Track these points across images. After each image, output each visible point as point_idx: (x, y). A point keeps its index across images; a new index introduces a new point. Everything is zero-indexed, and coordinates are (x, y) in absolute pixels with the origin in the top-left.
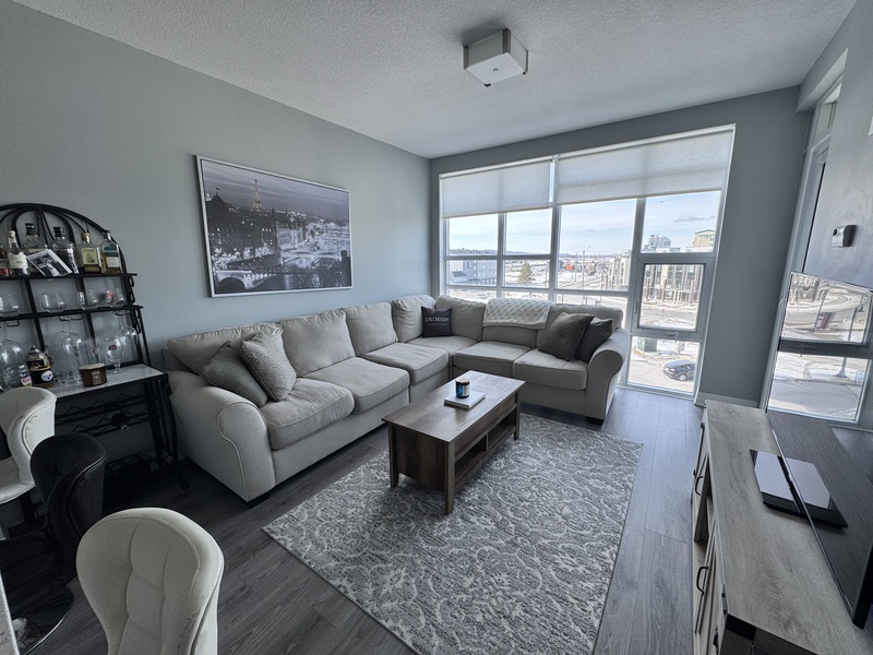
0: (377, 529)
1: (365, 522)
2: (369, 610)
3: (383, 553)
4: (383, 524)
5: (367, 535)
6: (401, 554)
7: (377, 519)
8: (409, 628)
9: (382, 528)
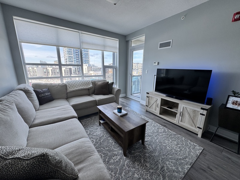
0: (148, 166)
1: (144, 170)
2: (183, 176)
3: (160, 166)
4: (146, 164)
5: (151, 171)
6: (160, 161)
7: (143, 166)
8: (186, 165)
9: (148, 165)
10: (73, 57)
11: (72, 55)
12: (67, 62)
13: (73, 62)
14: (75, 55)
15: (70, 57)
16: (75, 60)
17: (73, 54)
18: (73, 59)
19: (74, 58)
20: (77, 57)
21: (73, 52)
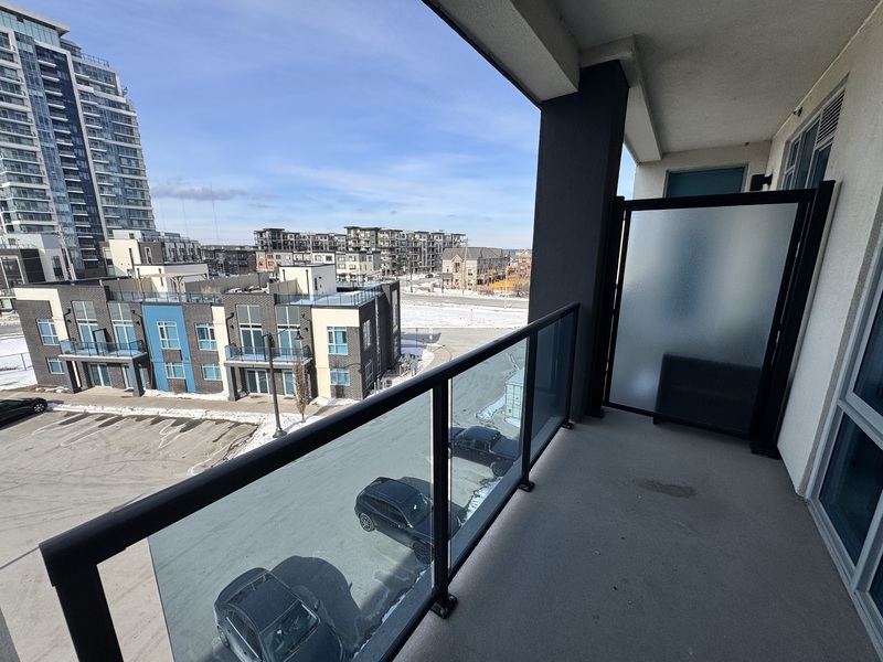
10: (49, 194)
11: (40, 181)
12: (13, 216)
13: (55, 217)
14: (62, 185)
15: (24, 191)
16: (66, 208)
17: (46, 180)
18: (52, 206)
19: (58, 200)
20: (76, 196)
21: (43, 169)
